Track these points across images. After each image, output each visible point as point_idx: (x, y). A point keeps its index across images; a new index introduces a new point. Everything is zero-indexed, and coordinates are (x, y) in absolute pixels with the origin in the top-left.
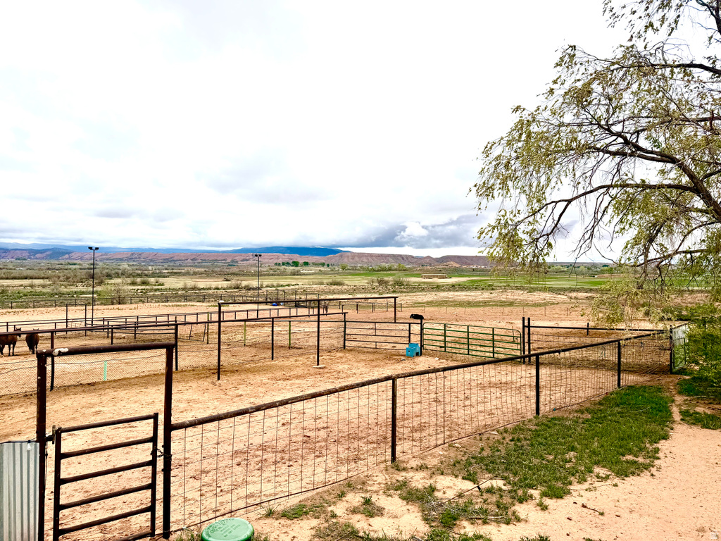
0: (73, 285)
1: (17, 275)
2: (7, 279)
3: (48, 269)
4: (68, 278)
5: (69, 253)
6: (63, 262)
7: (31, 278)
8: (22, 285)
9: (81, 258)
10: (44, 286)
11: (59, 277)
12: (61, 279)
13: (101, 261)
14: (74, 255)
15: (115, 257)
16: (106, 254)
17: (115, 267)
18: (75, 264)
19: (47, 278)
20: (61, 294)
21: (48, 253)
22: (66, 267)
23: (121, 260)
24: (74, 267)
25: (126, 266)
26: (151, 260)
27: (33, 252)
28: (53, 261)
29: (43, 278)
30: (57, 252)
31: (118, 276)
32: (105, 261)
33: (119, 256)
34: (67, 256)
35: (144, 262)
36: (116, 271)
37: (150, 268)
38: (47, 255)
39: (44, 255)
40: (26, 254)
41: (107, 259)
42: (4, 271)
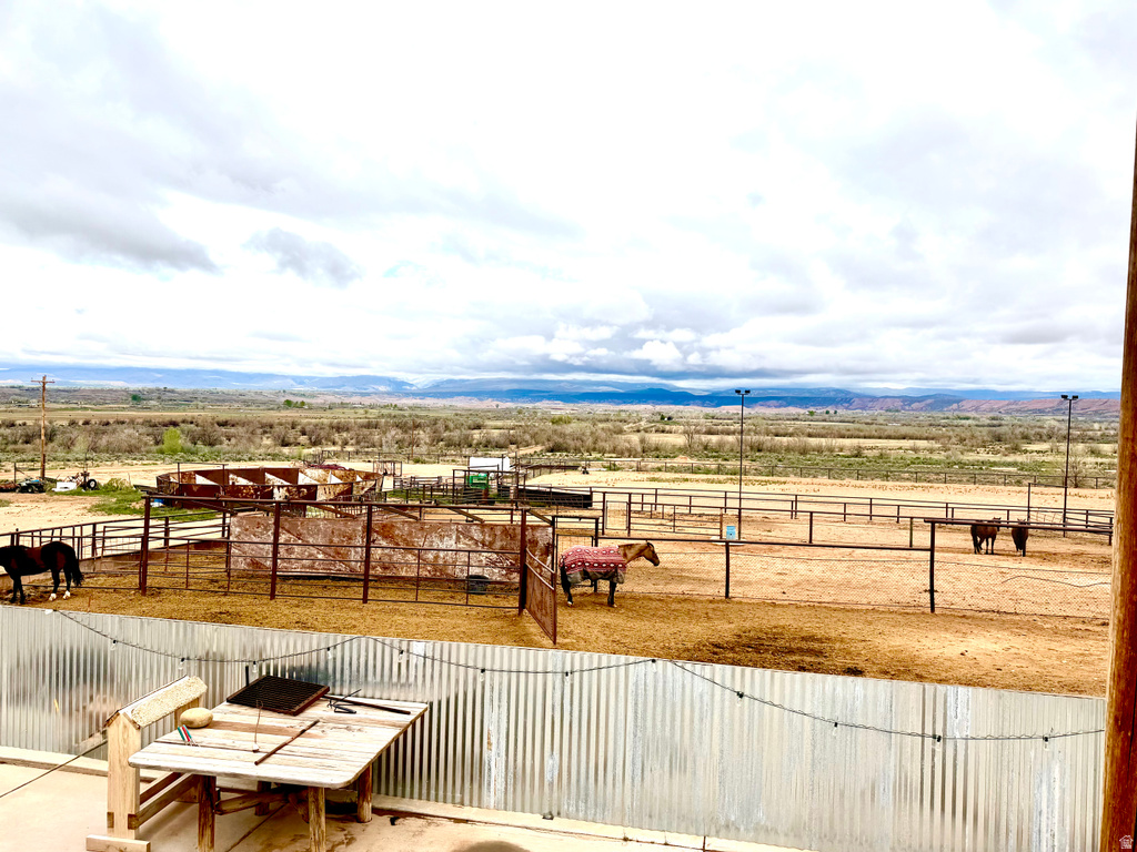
0: (971, 451)
1: (893, 434)
2: (880, 438)
3: (931, 425)
4: (962, 440)
5: (958, 402)
6: (949, 414)
7: (911, 438)
8: (900, 448)
9: (976, 410)
10: (931, 451)
11: (950, 438)
12: (954, 440)
13: (1007, 413)
14: (966, 405)
15: (1031, 407)
16: (1015, 403)
17: (1033, 423)
18: (968, 418)
19: (933, 439)
20: (962, 464)
21: (929, 401)
22: (955, 422)
23: (1041, 411)
24: (968, 422)
25: (1054, 423)
26: (1096, 412)
27: (908, 400)
28: (935, 414)
29: (927, 439)
30: (940, 400)
31: (1040, 438)
32: (1014, 414)
33: (1039, 406)
34: (955, 406)
35: (1082, 415)
36: (1038, 430)
37: (1096, 426)
38: (928, 405)
39: (922, 404)
40: (898, 404)
41: (1018, 411)
42: (874, 427)
